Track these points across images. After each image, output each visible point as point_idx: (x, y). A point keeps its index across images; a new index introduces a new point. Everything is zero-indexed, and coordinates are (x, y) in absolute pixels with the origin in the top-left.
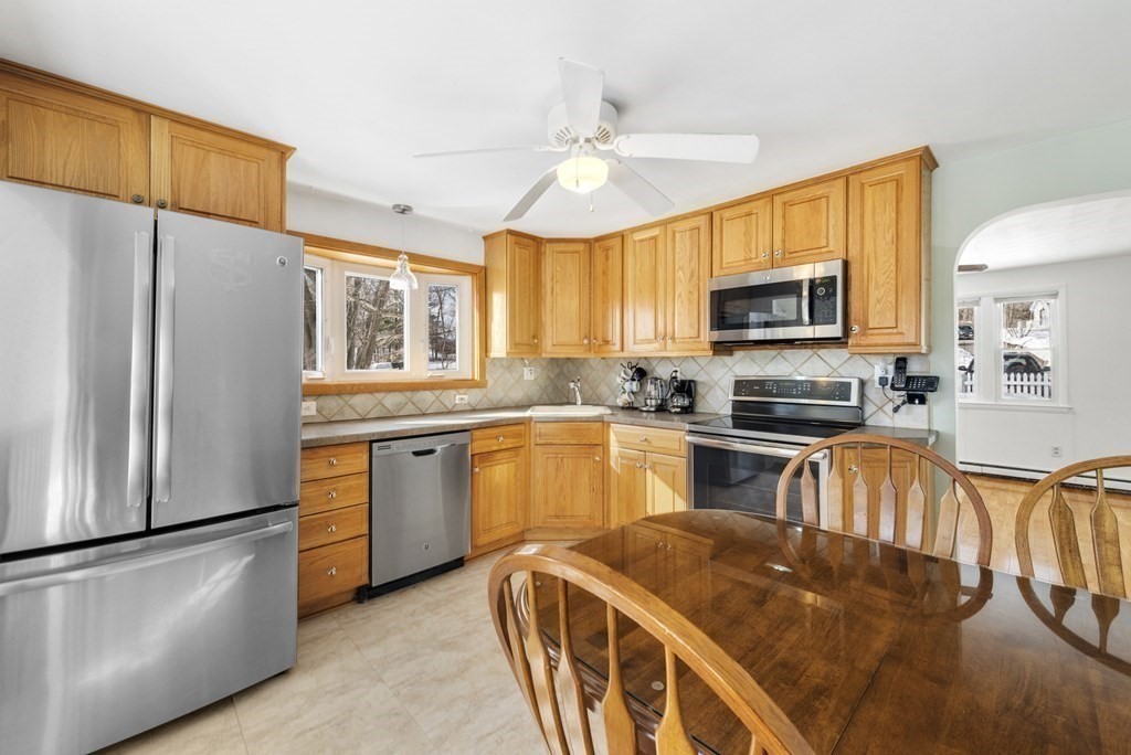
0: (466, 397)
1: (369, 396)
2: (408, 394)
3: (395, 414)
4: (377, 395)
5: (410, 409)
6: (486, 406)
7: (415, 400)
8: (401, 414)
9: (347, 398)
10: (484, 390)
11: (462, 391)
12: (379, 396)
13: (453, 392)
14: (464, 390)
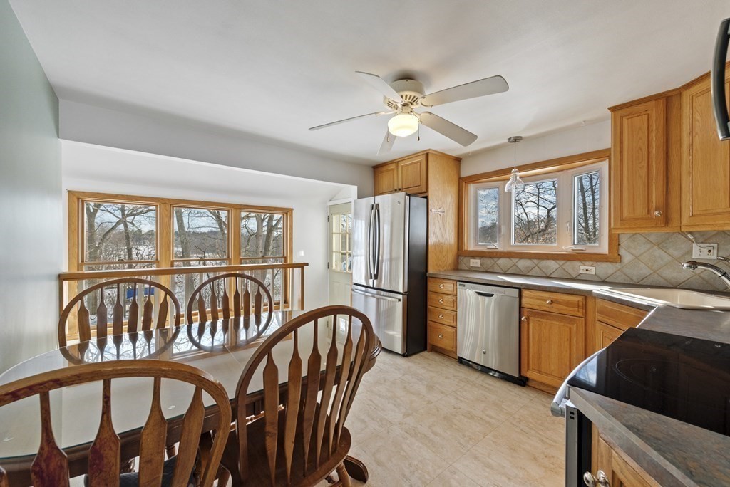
0: (593, 269)
1: (508, 259)
2: (535, 261)
3: (525, 273)
4: (513, 260)
5: (536, 271)
6: (620, 280)
7: (540, 265)
8: (530, 274)
9: (496, 259)
10: (618, 265)
11: (587, 263)
12: (515, 260)
13: (577, 263)
14: (591, 263)
